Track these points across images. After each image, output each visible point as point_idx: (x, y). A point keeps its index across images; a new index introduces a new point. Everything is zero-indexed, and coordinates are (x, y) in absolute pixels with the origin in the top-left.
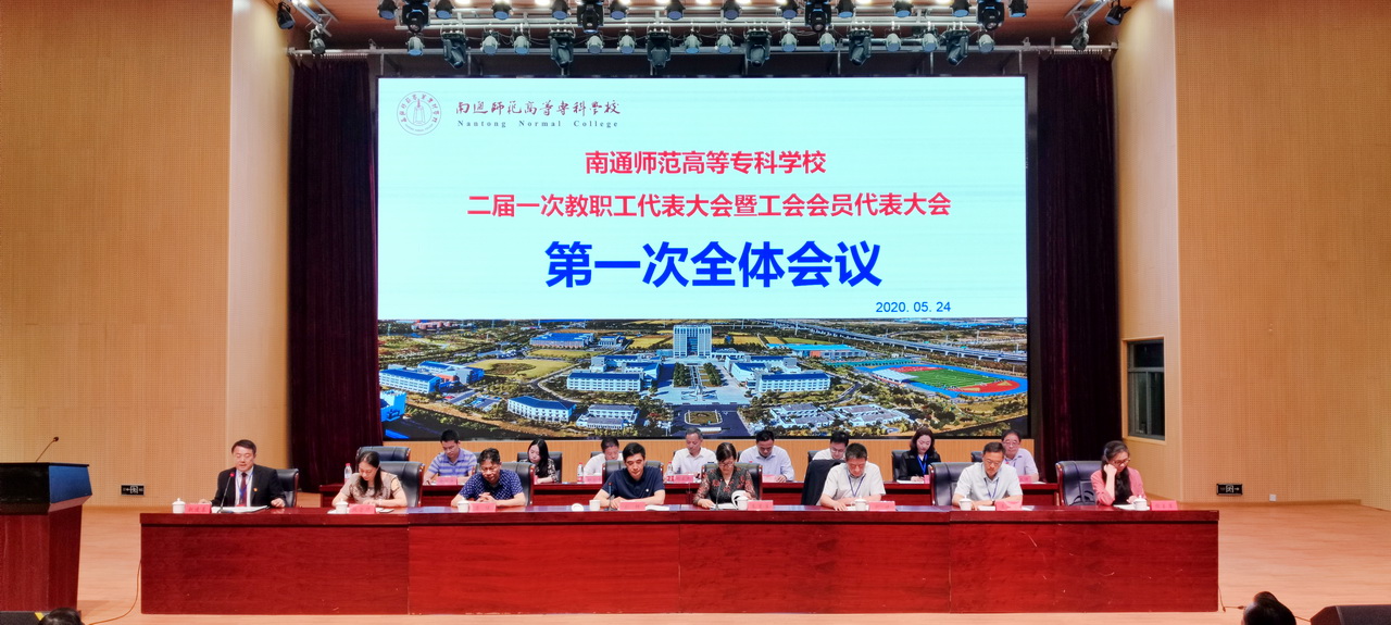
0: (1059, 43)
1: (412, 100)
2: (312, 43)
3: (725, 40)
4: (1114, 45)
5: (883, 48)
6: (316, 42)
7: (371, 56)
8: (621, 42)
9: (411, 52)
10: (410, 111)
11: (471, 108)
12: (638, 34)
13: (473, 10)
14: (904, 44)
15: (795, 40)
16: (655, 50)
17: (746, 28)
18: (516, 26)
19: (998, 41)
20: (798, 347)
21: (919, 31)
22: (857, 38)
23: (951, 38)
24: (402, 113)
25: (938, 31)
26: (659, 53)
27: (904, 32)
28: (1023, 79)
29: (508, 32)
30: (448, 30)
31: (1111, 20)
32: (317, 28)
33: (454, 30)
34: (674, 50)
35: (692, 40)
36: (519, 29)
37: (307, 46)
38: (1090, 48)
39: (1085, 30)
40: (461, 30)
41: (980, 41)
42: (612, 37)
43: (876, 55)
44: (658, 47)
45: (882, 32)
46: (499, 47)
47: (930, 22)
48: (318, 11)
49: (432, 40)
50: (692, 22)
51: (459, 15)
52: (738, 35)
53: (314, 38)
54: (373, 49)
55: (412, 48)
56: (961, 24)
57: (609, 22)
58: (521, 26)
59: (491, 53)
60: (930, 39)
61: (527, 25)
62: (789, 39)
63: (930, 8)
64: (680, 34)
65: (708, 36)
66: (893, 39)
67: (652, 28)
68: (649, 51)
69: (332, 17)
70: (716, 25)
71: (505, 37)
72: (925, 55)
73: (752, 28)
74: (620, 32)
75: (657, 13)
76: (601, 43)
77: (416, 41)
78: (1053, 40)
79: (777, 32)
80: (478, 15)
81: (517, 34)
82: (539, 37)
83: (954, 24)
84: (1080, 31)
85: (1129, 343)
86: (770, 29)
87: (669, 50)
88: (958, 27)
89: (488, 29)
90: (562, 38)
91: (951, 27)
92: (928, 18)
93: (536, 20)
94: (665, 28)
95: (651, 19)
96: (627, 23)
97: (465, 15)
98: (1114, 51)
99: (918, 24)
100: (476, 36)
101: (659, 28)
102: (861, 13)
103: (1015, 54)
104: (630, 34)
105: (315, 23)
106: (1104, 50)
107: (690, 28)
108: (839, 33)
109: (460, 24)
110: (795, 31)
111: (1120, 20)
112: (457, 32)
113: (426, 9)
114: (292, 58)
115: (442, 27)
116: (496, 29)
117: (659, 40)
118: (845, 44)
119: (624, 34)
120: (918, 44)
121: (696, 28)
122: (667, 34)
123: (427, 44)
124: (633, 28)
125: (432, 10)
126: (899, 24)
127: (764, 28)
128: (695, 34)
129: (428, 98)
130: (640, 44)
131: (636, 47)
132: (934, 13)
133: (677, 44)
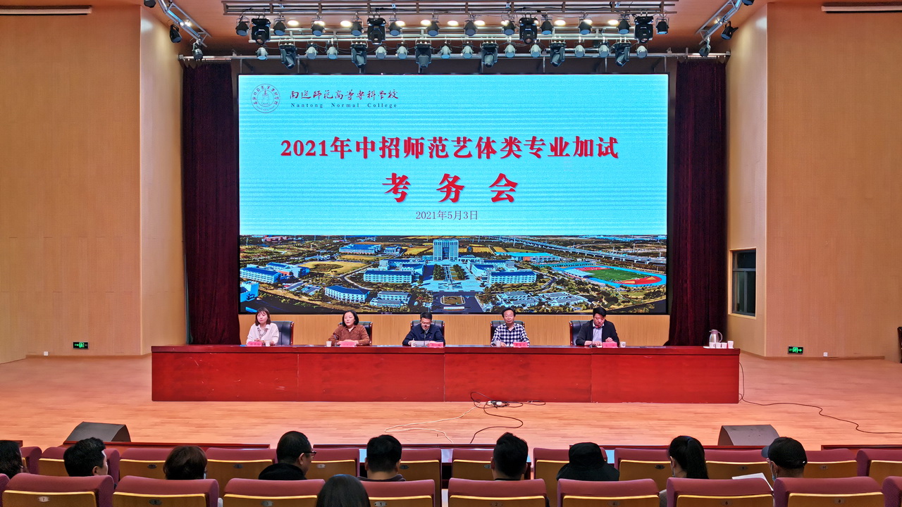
0: (691, 51)
1: (261, 90)
2: (194, 52)
3: (468, 49)
4: (728, 53)
5: (573, 55)
6: (196, 51)
7: (233, 60)
8: (398, 51)
9: (259, 58)
10: (260, 96)
11: (300, 95)
12: (409, 45)
13: (300, 29)
14: (587, 52)
15: (514, 50)
16: (421, 56)
17: (482, 42)
18: (329, 40)
19: (650, 50)
20: (516, 254)
21: (597, 43)
22: (556, 48)
23: (618, 48)
24: (254, 98)
25: (610, 43)
26: (423, 58)
27: (587, 44)
28: (667, 75)
29: (324, 44)
30: (283, 43)
31: (725, 36)
32: (197, 42)
33: (288, 42)
34: (433, 56)
35: (446, 49)
36: (331, 42)
37: (192, 54)
38: (711, 55)
39: (708, 43)
40: (292, 42)
41: (638, 50)
42: (392, 47)
43: (568, 59)
44: (423, 54)
45: (573, 44)
46: (317, 54)
47: (605, 37)
48: (198, 30)
49: (273, 49)
50: (446, 37)
51: (291, 33)
52: (476, 46)
53: (196, 48)
54: (234, 56)
55: (260, 55)
56: (625, 39)
57: (389, 37)
58: (332, 40)
59: (313, 58)
60: (605, 48)
61: (336, 39)
62: (510, 48)
63: (605, 28)
64: (438, 46)
65: (456, 47)
66: (580, 48)
67: (419, 41)
68: (417, 57)
69: (207, 34)
70: (462, 39)
71: (322, 47)
72: (601, 60)
73: (485, 41)
74: (398, 44)
75: (422, 31)
76: (385, 51)
77: (263, 50)
78: (687, 49)
79: (502, 46)
80: (303, 33)
81: (330, 45)
82: (343, 47)
83: (621, 39)
84: (706, 43)
85: (734, 252)
86: (498, 41)
87: (430, 56)
88: (623, 41)
89: (310, 42)
90: (360, 49)
91: (619, 40)
92: (603, 34)
93: (342, 36)
94: (428, 41)
95: (418, 35)
96: (402, 38)
97: (295, 33)
98: (728, 57)
99: (597, 38)
100: (303, 47)
101: (423, 41)
102: (558, 31)
103: (662, 58)
104: (404, 45)
105: (196, 38)
106: (720, 56)
107: (444, 41)
108: (544, 45)
109: (293, 39)
110: (514, 43)
111: (730, 36)
112: (290, 44)
113: (267, 29)
114: (181, 61)
115: (279, 41)
116: (315, 42)
117: (423, 49)
118: (548, 52)
119: (400, 45)
120: (597, 52)
121: (448, 41)
122: (429, 46)
123: (270, 52)
124: (406, 41)
125: (272, 30)
126: (584, 39)
127: (494, 41)
128: (447, 45)
129: (271, 88)
130: (411, 52)
131: (408, 54)
132: (608, 31)
133: (436, 52)
